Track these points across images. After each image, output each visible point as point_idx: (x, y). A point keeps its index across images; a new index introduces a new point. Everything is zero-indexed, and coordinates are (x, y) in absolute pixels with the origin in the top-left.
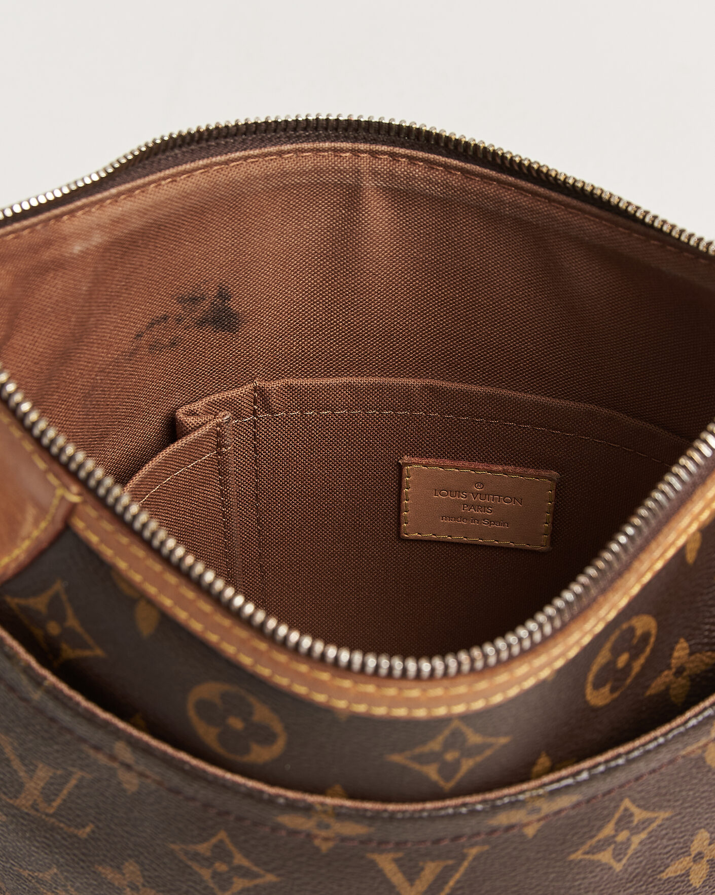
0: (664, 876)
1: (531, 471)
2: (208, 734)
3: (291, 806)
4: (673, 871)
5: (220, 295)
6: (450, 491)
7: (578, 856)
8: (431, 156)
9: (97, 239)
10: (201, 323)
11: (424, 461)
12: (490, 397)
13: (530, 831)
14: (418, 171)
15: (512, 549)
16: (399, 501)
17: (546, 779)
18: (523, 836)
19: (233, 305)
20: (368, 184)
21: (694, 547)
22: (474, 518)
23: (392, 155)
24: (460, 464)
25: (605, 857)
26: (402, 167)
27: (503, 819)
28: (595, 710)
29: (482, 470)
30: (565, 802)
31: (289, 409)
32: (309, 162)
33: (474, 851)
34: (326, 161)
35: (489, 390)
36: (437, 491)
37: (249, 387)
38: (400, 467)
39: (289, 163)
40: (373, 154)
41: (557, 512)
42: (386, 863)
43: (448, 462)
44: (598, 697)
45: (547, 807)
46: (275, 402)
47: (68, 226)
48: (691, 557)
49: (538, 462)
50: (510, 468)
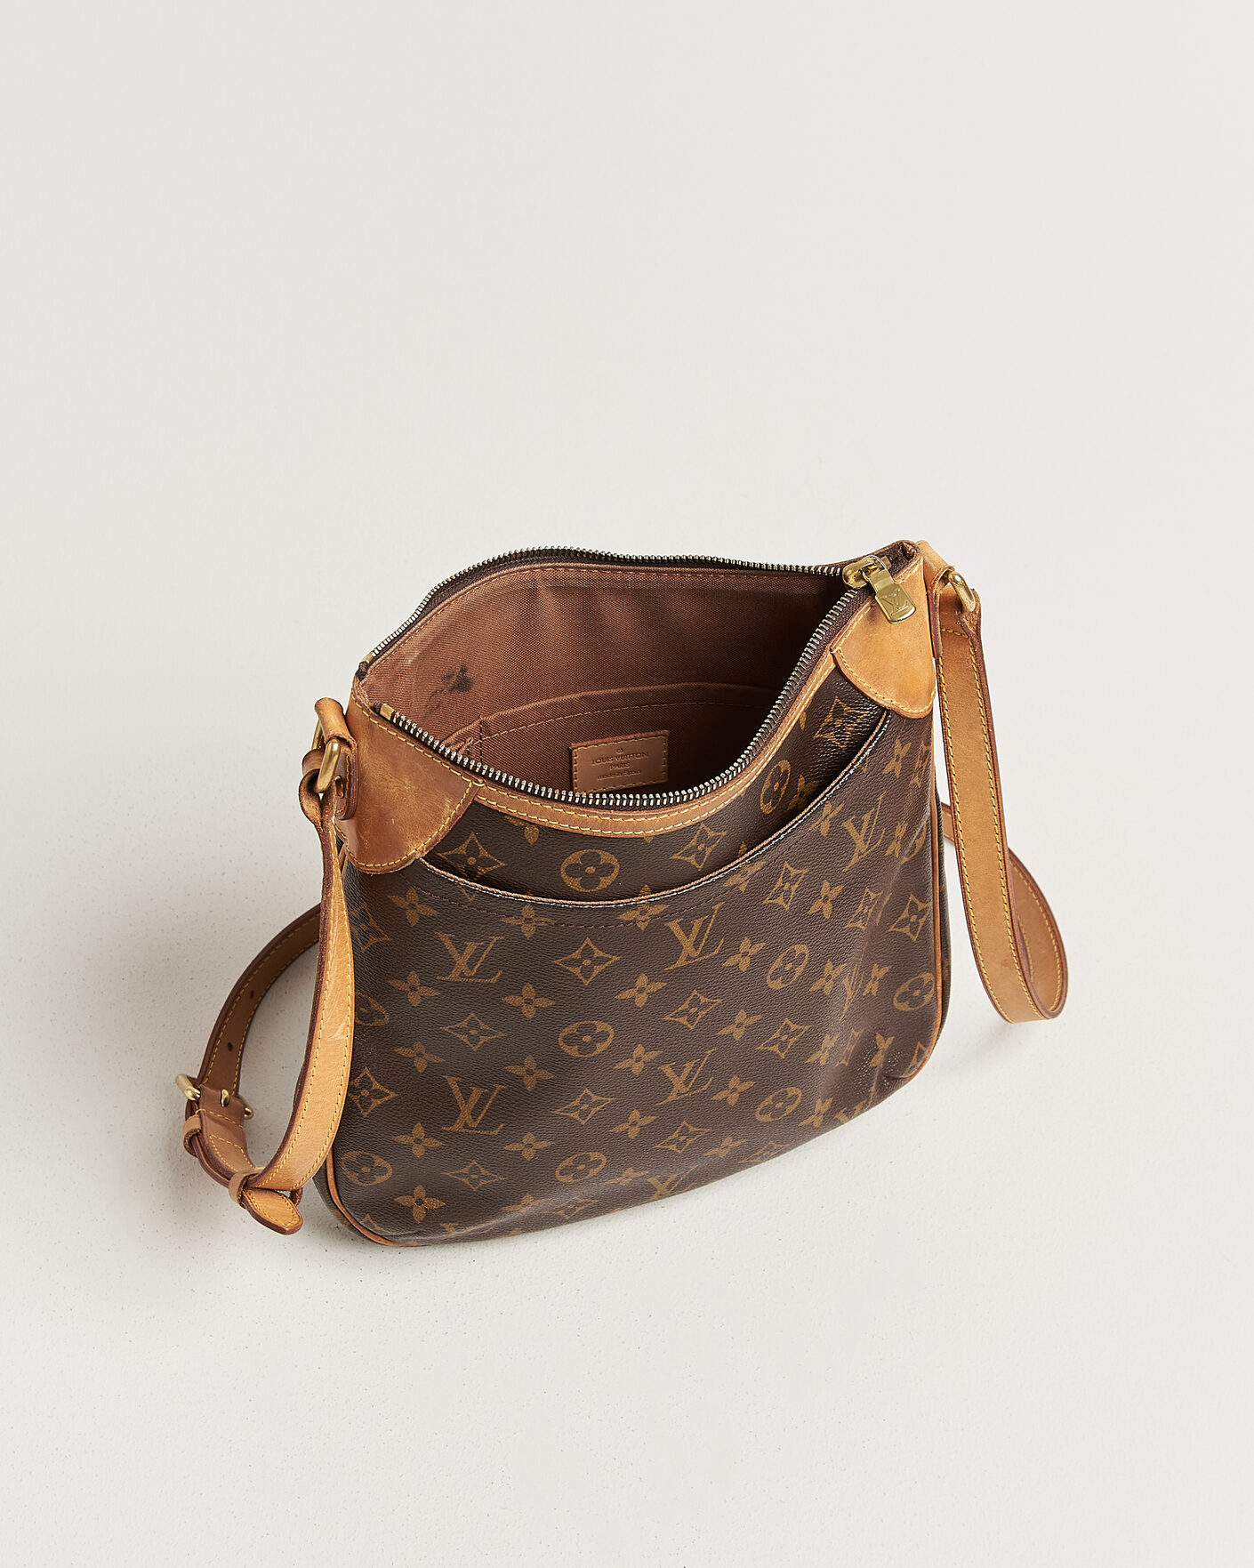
0: (810, 912)
1: (651, 733)
2: (574, 884)
3: (628, 907)
4: (814, 909)
5: (462, 670)
6: (602, 759)
7: (767, 901)
8: (579, 564)
9: (417, 653)
10: (451, 690)
11: (585, 744)
12: (623, 694)
13: (743, 888)
14: (572, 574)
15: (644, 786)
16: (571, 773)
17: (747, 855)
18: (740, 892)
19: (468, 675)
20: (541, 586)
21: (803, 720)
22: (619, 773)
23: (554, 567)
24: (607, 739)
25: (780, 901)
26: (561, 573)
27: (730, 882)
28: (766, 816)
29: (621, 740)
30: (758, 866)
31: (499, 731)
32: (505, 581)
33: (717, 907)
34: (515, 578)
35: (620, 690)
36: (594, 761)
37: (478, 722)
38: (570, 751)
39: (495, 584)
40: (543, 569)
41: (669, 756)
42: (674, 926)
43: (600, 741)
44: (766, 808)
45: (751, 871)
46: (493, 729)
47: (404, 650)
48: (802, 726)
49: (655, 726)
50: (638, 735)
